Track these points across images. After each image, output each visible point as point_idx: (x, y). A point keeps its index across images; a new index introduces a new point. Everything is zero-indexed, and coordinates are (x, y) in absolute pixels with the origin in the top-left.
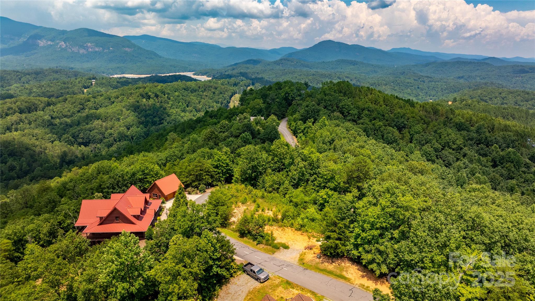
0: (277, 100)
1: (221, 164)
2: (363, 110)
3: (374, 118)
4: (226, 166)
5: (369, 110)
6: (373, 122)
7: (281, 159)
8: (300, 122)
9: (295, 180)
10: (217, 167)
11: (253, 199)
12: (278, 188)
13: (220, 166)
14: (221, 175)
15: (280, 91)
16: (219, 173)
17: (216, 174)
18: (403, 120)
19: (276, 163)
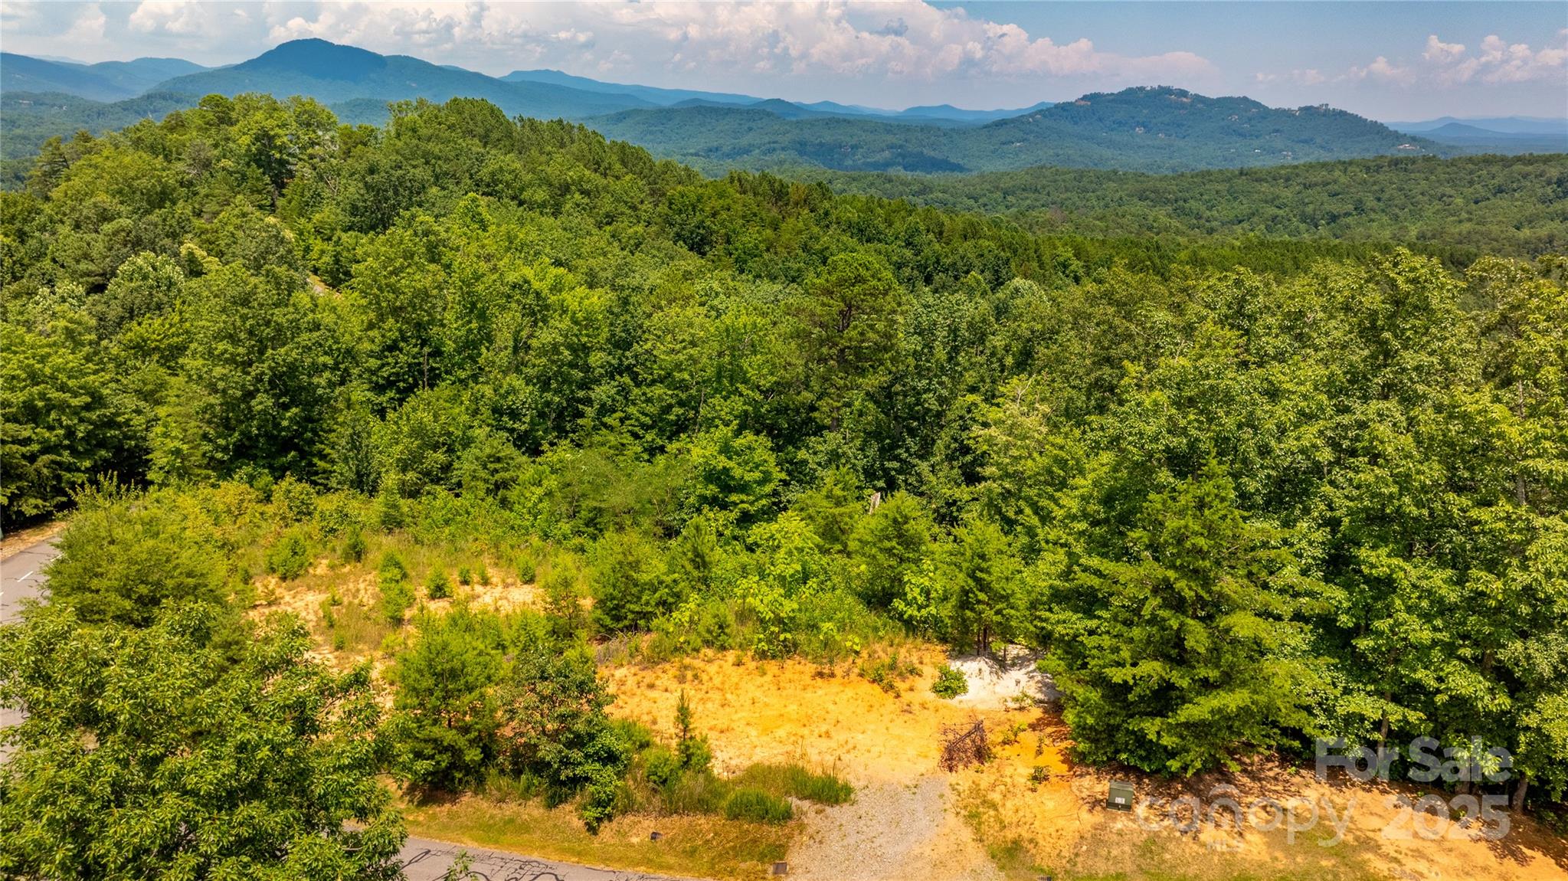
0: (224, 162)
1: (53, 394)
2: (565, 189)
3: (607, 216)
4: (87, 407)
5: (585, 193)
6: (608, 228)
7: (419, 326)
8: (347, 238)
9: (514, 415)
10: (31, 414)
11: (341, 544)
12: (447, 468)
13: (50, 407)
14: (66, 457)
15: (233, 131)
16: (47, 449)
17: (32, 458)
18: (699, 217)
19: (393, 347)
